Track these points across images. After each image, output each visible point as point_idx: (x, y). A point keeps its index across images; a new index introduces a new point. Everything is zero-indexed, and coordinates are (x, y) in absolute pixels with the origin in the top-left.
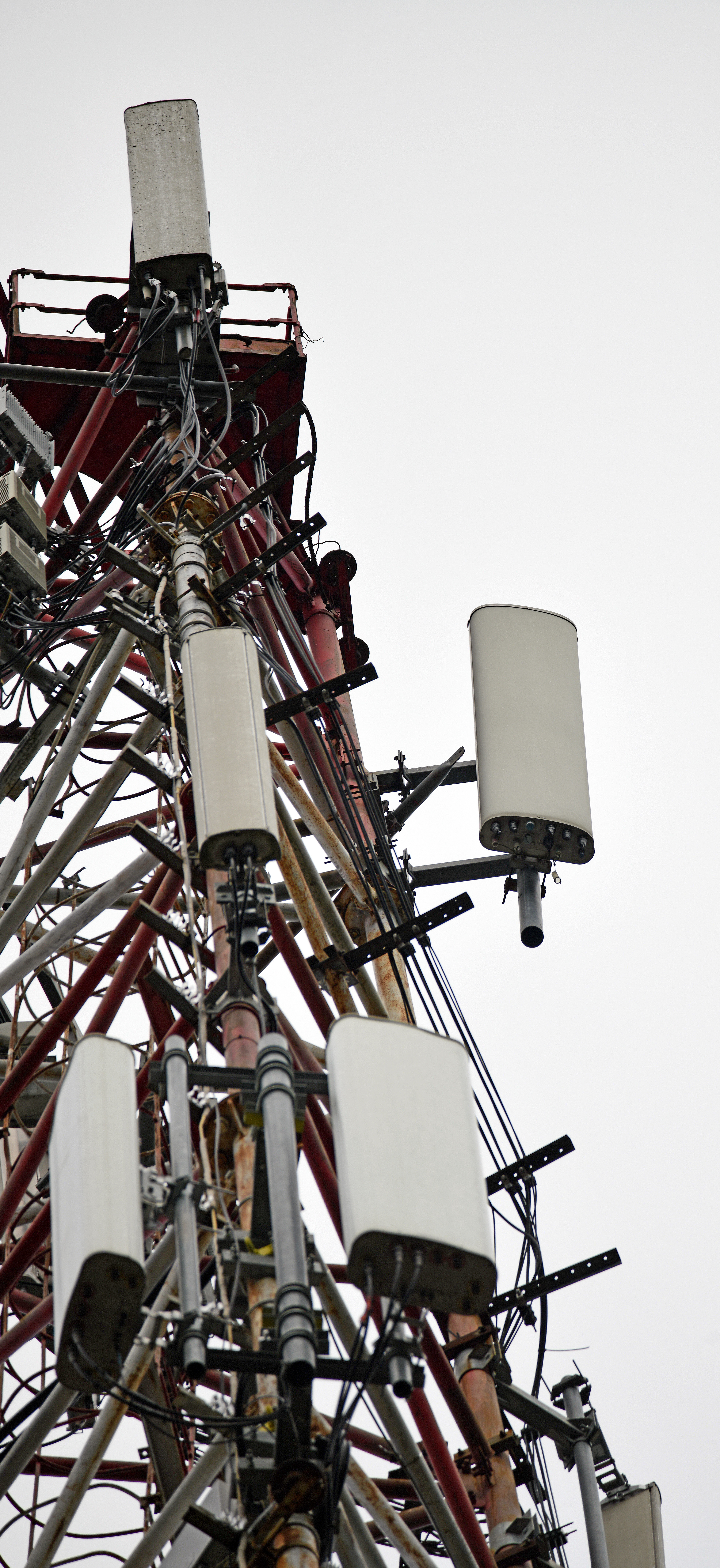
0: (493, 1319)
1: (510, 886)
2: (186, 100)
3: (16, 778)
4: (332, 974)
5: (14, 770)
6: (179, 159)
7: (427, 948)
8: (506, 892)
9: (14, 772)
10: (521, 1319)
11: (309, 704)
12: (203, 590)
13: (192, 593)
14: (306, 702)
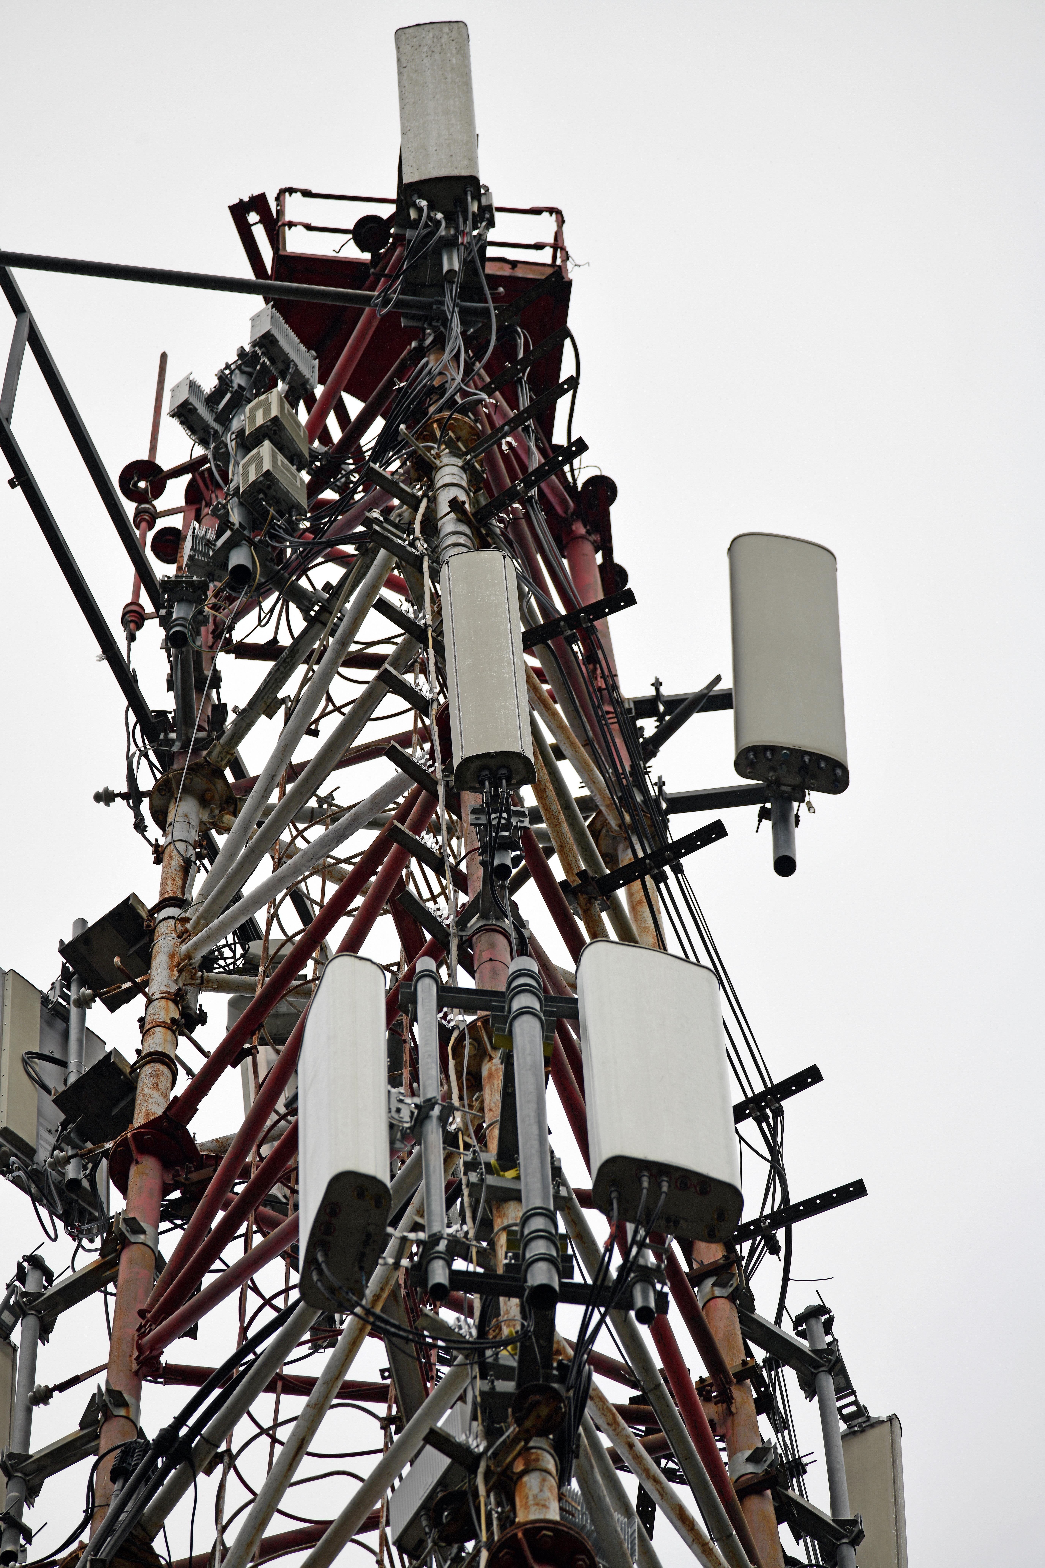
0: (738, 1247)
1: (764, 814)
2: (457, 22)
3: (273, 696)
4: (584, 899)
5: (271, 688)
6: (449, 80)
7: (679, 875)
8: (760, 821)
9: (271, 690)
10: (766, 1248)
11: (567, 628)
12: (464, 512)
13: (452, 515)
14: (564, 626)
